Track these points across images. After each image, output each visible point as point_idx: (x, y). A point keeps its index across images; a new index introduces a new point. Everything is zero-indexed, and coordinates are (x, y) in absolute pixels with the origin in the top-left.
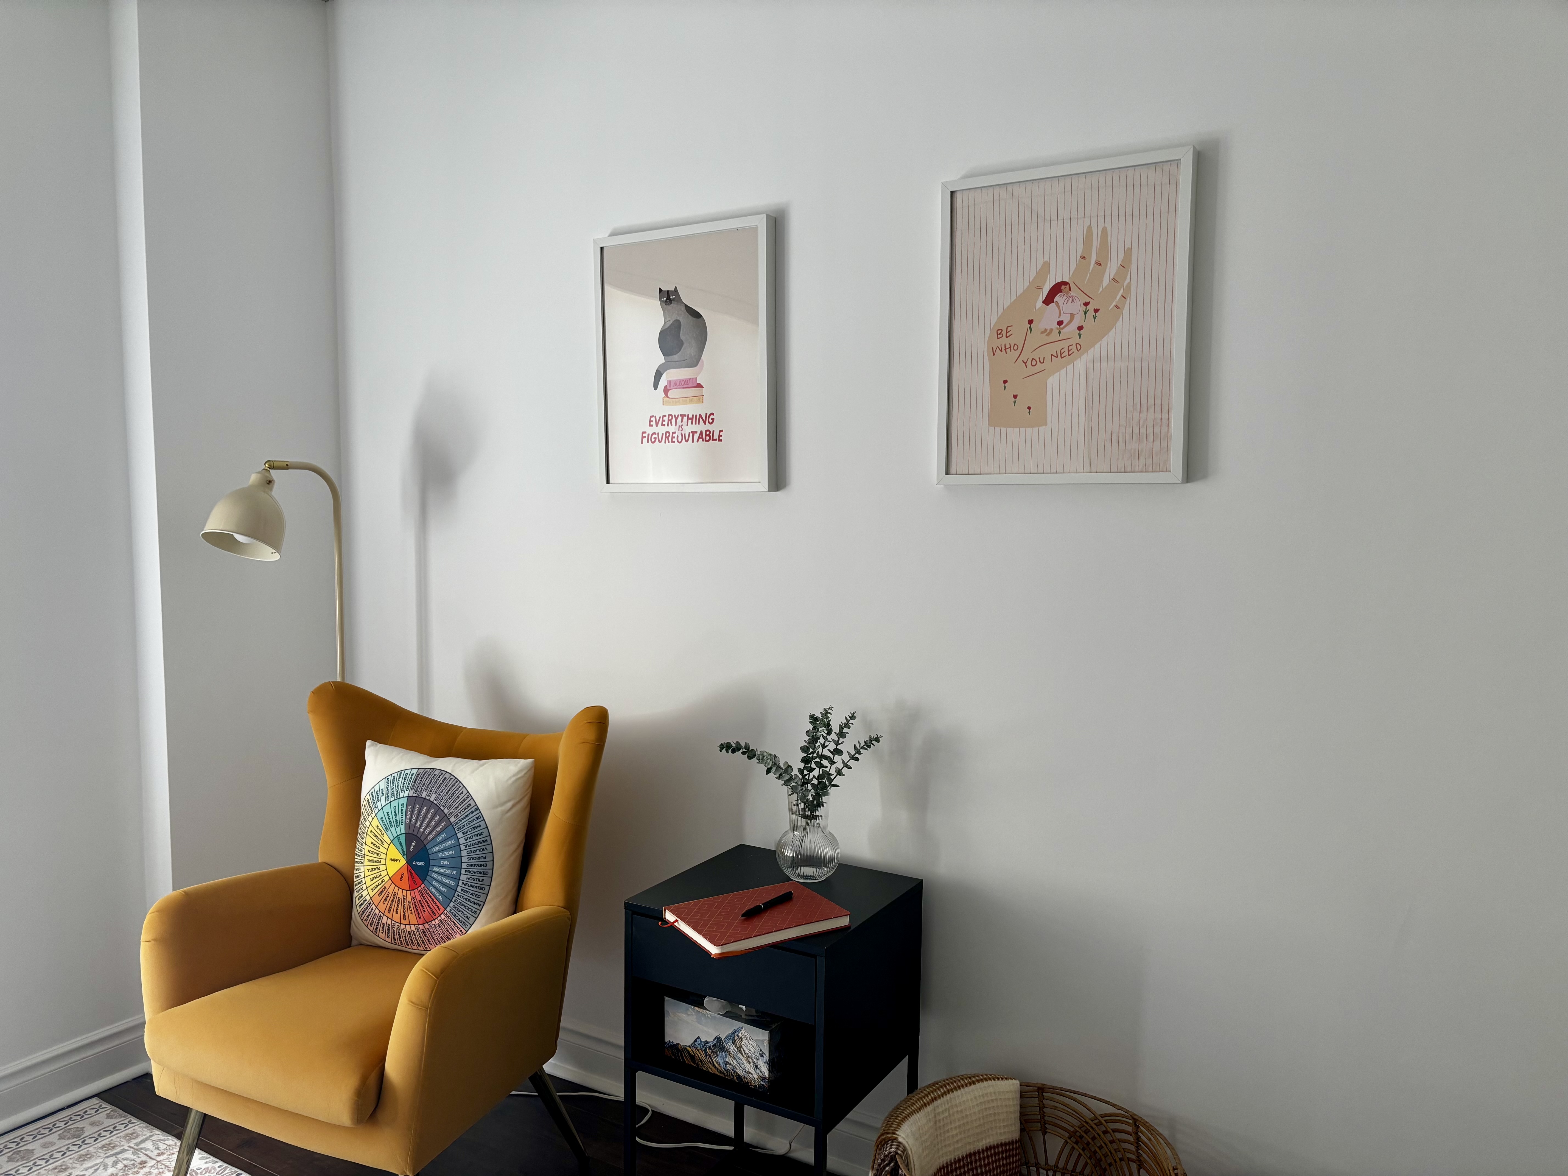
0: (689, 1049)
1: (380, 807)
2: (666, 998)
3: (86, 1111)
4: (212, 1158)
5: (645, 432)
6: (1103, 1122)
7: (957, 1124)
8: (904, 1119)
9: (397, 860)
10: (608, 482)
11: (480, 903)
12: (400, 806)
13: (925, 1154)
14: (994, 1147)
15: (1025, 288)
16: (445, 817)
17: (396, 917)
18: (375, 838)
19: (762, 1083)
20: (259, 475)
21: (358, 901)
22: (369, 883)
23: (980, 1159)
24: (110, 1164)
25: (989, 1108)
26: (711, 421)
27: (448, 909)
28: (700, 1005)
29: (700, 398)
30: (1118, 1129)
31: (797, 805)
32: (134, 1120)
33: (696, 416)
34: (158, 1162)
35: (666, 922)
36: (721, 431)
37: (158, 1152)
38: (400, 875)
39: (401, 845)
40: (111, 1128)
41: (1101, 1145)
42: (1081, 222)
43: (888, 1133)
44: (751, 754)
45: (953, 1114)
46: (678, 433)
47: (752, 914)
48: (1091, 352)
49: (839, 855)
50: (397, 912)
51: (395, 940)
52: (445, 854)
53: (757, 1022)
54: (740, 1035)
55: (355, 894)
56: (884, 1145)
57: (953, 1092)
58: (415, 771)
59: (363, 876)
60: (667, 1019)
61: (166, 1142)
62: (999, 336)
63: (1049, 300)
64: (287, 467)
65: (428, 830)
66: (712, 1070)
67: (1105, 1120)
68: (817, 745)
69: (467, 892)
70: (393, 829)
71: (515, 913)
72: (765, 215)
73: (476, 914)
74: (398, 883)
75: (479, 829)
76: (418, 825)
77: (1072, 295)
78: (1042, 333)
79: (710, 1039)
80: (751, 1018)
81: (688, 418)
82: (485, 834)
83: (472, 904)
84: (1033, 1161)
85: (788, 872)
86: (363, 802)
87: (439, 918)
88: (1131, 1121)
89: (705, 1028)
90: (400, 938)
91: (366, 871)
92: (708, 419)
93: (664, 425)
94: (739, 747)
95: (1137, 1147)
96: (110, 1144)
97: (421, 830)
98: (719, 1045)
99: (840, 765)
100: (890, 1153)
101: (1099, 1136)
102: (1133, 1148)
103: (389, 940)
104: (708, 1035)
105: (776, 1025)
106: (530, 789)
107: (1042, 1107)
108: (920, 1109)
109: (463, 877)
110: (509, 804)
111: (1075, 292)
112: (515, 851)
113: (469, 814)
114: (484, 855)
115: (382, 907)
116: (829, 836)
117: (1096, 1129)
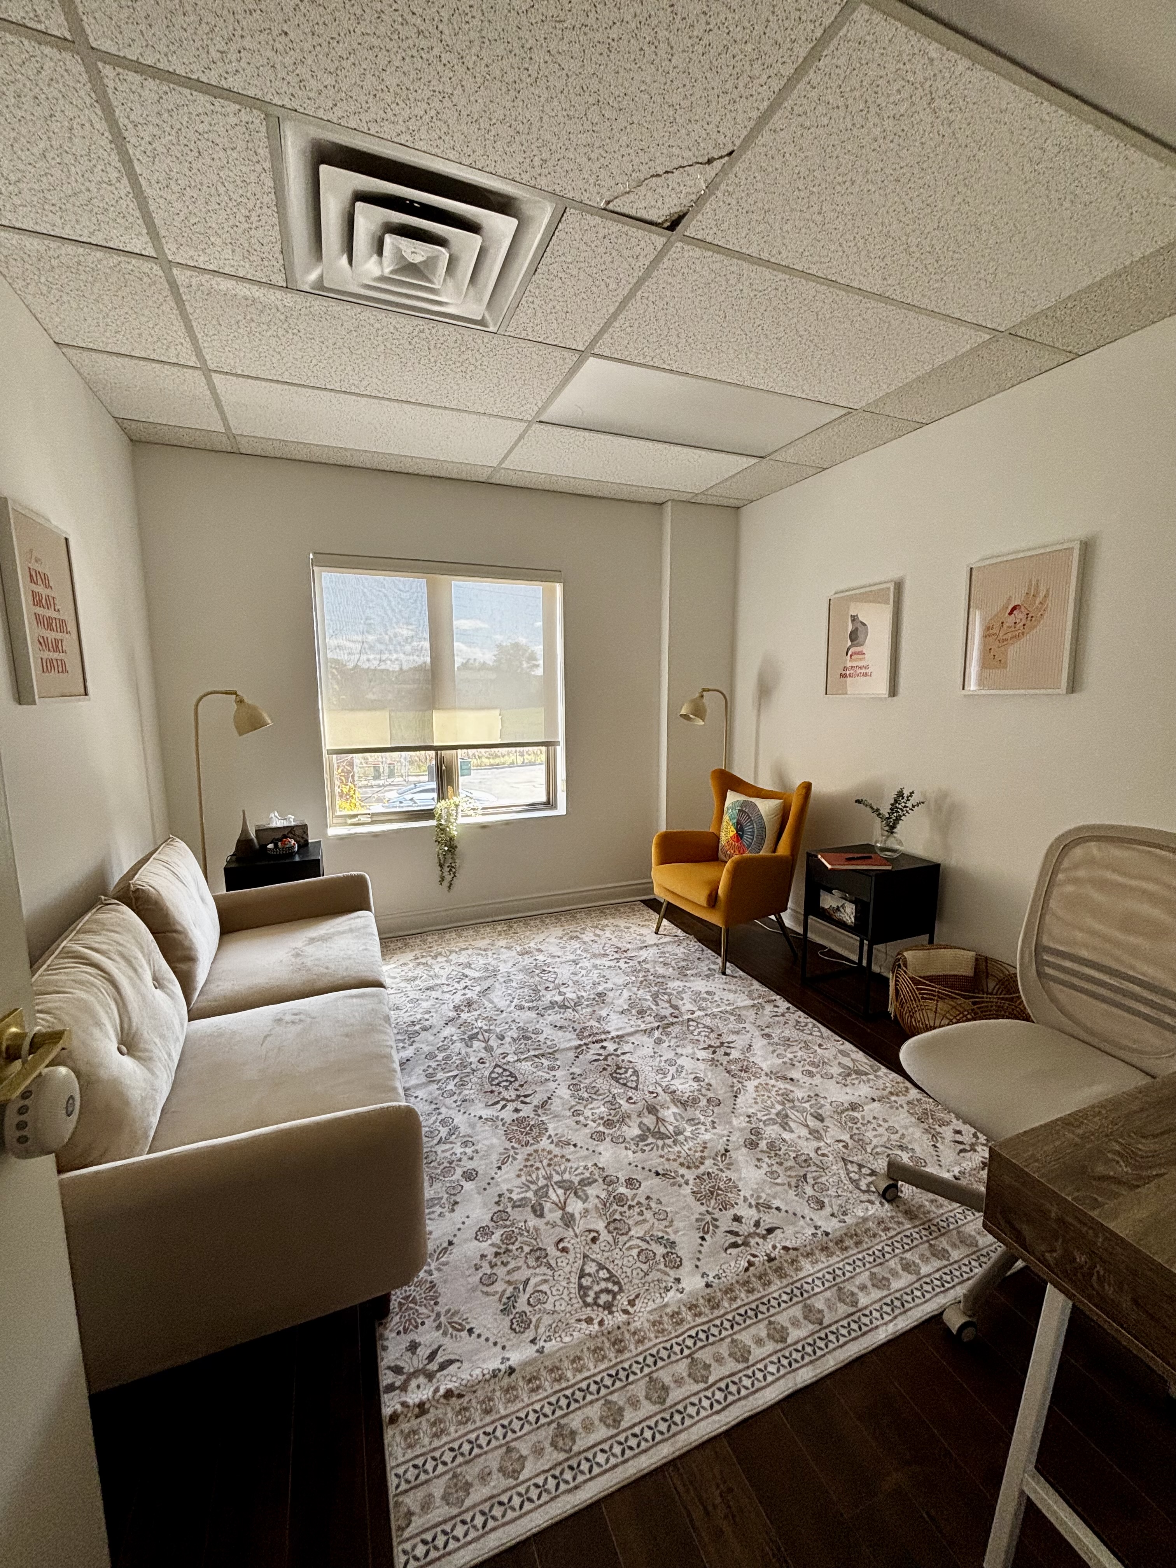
0: (827, 909)
1: (729, 813)
2: (819, 889)
4: (668, 921)
5: (842, 673)
9: (733, 831)
10: (826, 694)
11: (761, 847)
12: (736, 813)
14: (958, 976)
15: (1000, 609)
16: (750, 818)
18: (727, 823)
19: (854, 924)
20: (699, 694)
22: (724, 839)
23: (950, 978)
25: (960, 960)
26: (868, 668)
27: (749, 850)
28: (832, 892)
29: (864, 658)
31: (885, 828)
32: (647, 908)
33: (862, 666)
36: (872, 672)
38: (734, 837)
39: (735, 826)
42: (1027, 579)
43: (901, 955)
44: (867, 805)
46: (854, 673)
47: (849, 859)
48: (1029, 634)
50: (733, 849)
51: (726, 855)
52: (749, 831)
53: (849, 899)
54: (845, 906)
55: (720, 842)
58: (743, 801)
59: (722, 836)
60: (820, 898)
62: (988, 630)
63: (1011, 613)
64: (709, 690)
65: (744, 822)
66: (835, 918)
68: (897, 804)
69: (756, 843)
70: (733, 820)
71: (773, 853)
72: (894, 583)
73: (759, 849)
75: (762, 824)
76: (741, 820)
77: (1021, 610)
78: (1007, 628)
80: (847, 897)
81: (859, 667)
82: (764, 826)
83: (758, 846)
86: (725, 811)
89: (834, 902)
93: (849, 670)
94: (862, 802)
98: (838, 909)
99: (905, 812)
104: (834, 905)
106: (782, 811)
107: (986, 966)
108: (920, 950)
109: (755, 838)
110: (774, 816)
111: (1023, 609)
112: (775, 834)
113: (759, 818)
114: (763, 833)
115: (728, 847)
116: (896, 841)
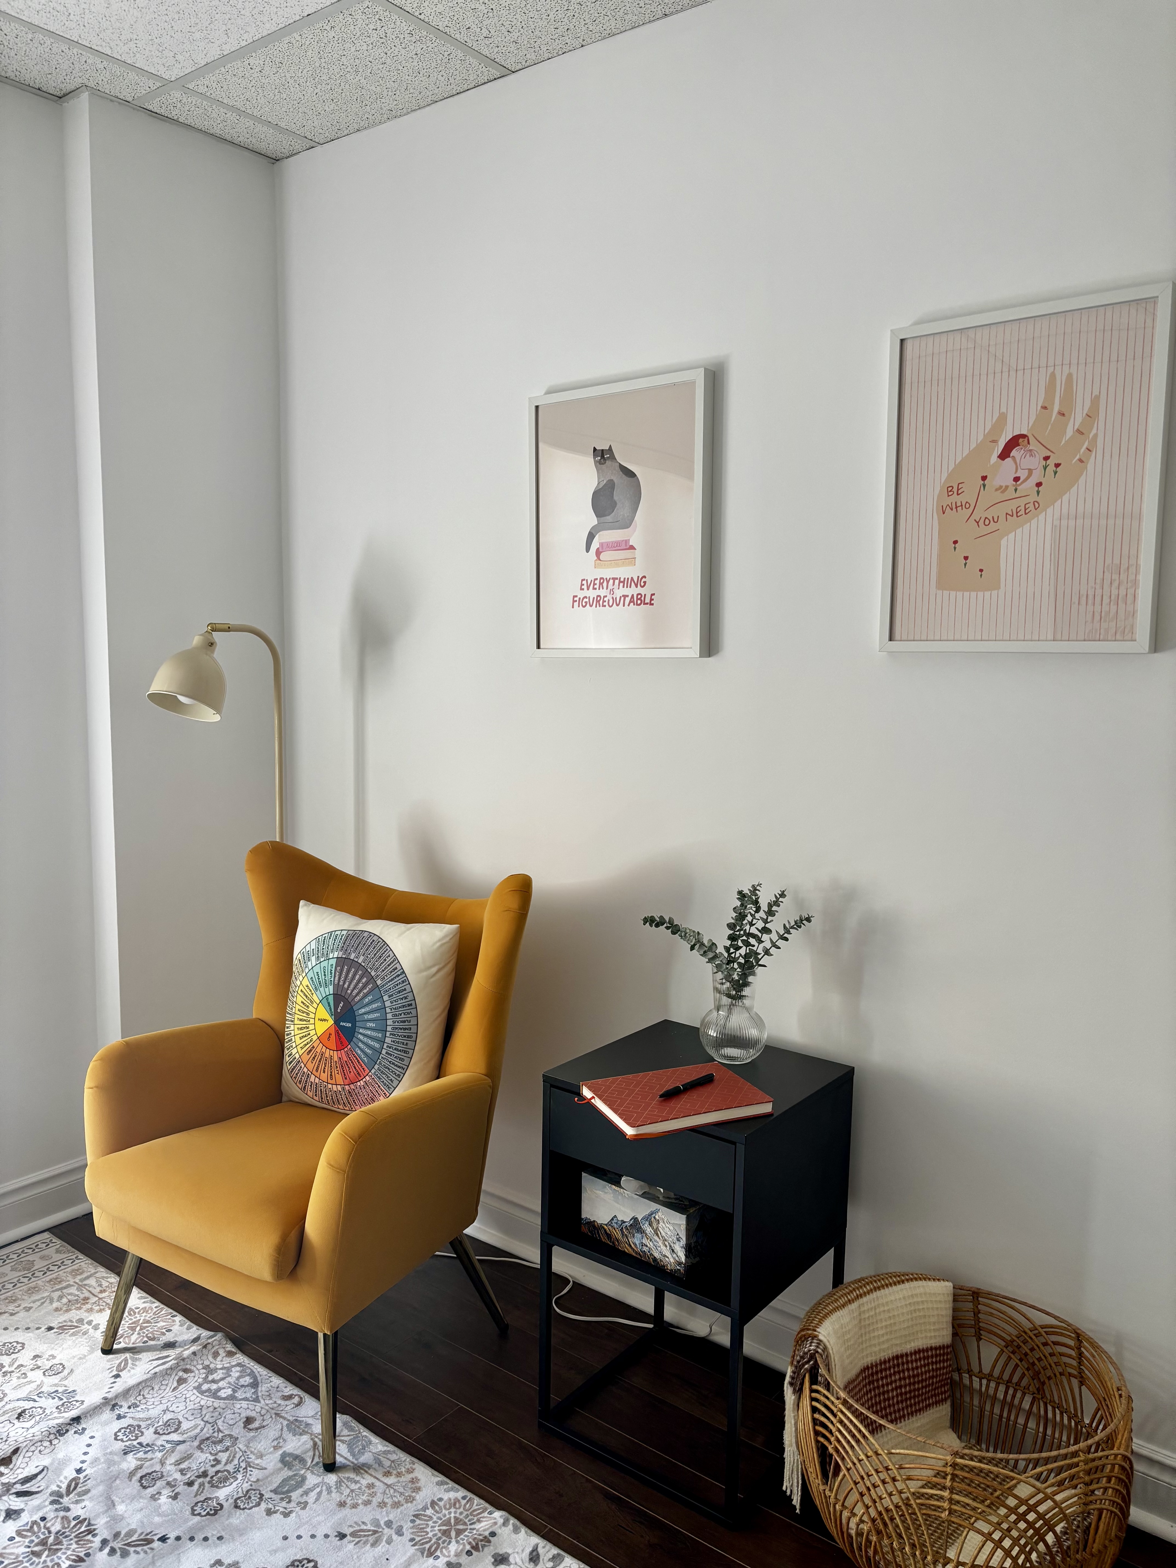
0: (605, 1227)
1: (310, 968)
2: (584, 1174)
3: (38, 1245)
4: (150, 1298)
5: (576, 596)
6: (1044, 1334)
7: (884, 1324)
8: (826, 1316)
9: (325, 1020)
10: (539, 647)
11: (404, 1066)
12: (330, 967)
13: (848, 1354)
14: (923, 1351)
15: (979, 442)
16: (372, 979)
17: (324, 1076)
18: (305, 997)
19: (678, 1268)
20: (201, 637)
21: (288, 1059)
22: (298, 1041)
23: (907, 1362)
24: (56, 1298)
25: (919, 1310)
26: (642, 584)
27: (373, 1071)
28: (617, 1183)
29: (632, 561)
30: (1058, 1342)
31: (722, 984)
32: (81, 1256)
33: (628, 579)
34: (100, 1299)
35: (583, 1098)
36: (654, 594)
37: (101, 1289)
38: (327, 1034)
39: (329, 1005)
40: (59, 1263)
41: (1040, 1357)
42: (1043, 370)
43: (808, 1329)
44: (675, 929)
45: (880, 1313)
46: (609, 597)
47: (670, 1095)
48: (1050, 511)
49: (766, 1036)
50: (324, 1072)
51: (322, 1098)
52: (371, 1016)
53: (676, 1205)
54: (657, 1217)
55: (286, 1051)
56: (803, 1341)
57: (879, 1290)
58: (344, 933)
59: (293, 1034)
60: (584, 1196)
61: (109, 1280)
62: (950, 494)
63: (1004, 455)
64: (229, 629)
65: (355, 991)
66: (628, 1250)
67: (1045, 1332)
68: (744, 922)
69: (391, 1055)
70: (322, 989)
71: (438, 1078)
72: (703, 369)
73: (400, 1077)
74: (325, 1041)
75: (404, 992)
76: (346, 986)
77: (1030, 448)
78: (996, 490)
79: (627, 1219)
80: (670, 1201)
81: (620, 582)
82: (410, 998)
83: (395, 1067)
84: (965, 1367)
85: (712, 1052)
86: (295, 962)
87: (364, 1080)
88: (1073, 1335)
89: (622, 1208)
90: (327, 1097)
91: (296, 1029)
92: (640, 582)
93: (596, 589)
94: (663, 921)
95: (1079, 1363)
96: (57, 1278)
97: (349, 992)
98: (635, 1225)
99: (768, 944)
100: (810, 1351)
101: (1039, 1347)
102: (1074, 1363)
103: (317, 1098)
104: (625, 1215)
105: (694, 1209)
106: (456, 955)
107: (977, 1313)
108: (843, 1306)
109: (388, 1040)
110: (434, 970)
111: (1033, 445)
112: (439, 1016)
113: (395, 977)
114: (408, 1019)
115: (310, 1066)
116: (754, 1016)
117: (1036, 1340)
